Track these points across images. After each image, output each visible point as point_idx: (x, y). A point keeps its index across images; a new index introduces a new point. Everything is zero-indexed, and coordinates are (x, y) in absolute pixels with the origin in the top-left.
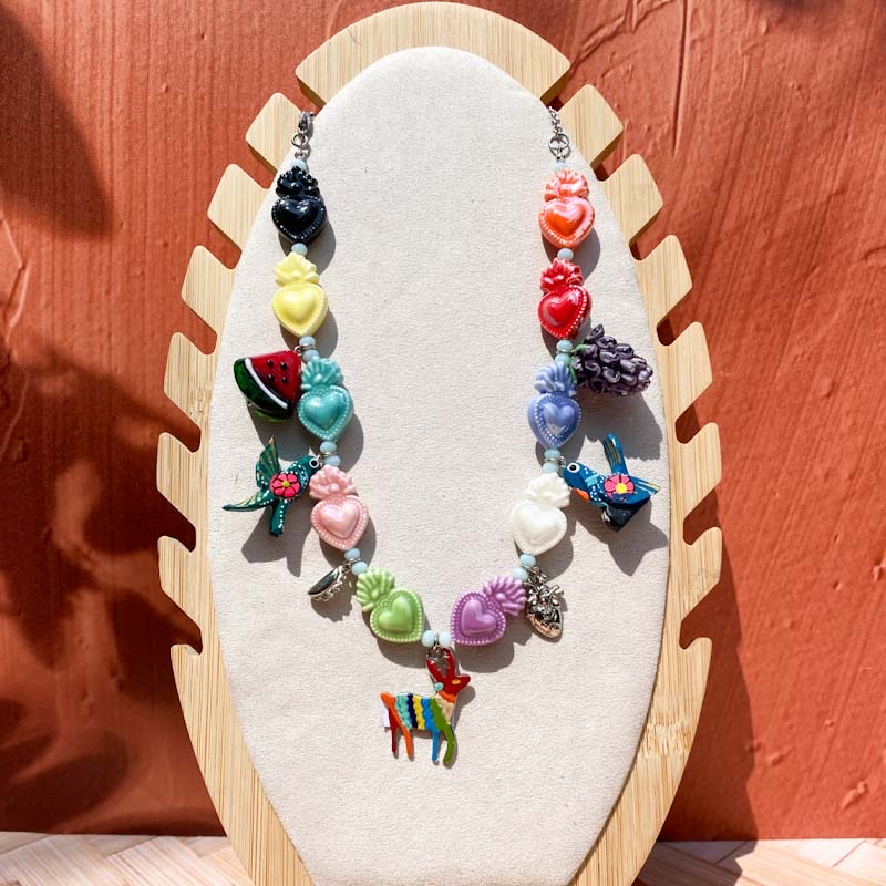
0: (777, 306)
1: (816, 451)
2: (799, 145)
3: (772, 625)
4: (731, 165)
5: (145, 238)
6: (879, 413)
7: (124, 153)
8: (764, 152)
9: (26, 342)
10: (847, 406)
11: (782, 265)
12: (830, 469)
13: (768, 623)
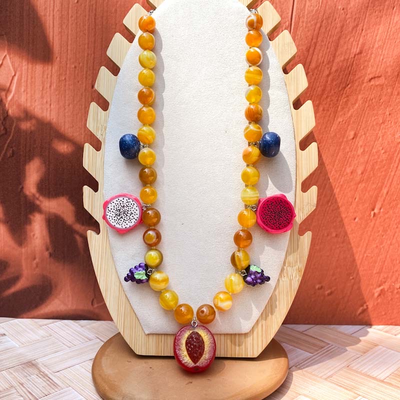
0: (332, 100)
1: (348, 162)
2: (343, 33)
3: (328, 235)
4: (314, 40)
5: (67, 64)
6: (375, 146)
7: (59, 28)
8: (328, 36)
9: (15, 107)
10: (361, 143)
11: (335, 83)
12: (353, 170)
13: (326, 235)
